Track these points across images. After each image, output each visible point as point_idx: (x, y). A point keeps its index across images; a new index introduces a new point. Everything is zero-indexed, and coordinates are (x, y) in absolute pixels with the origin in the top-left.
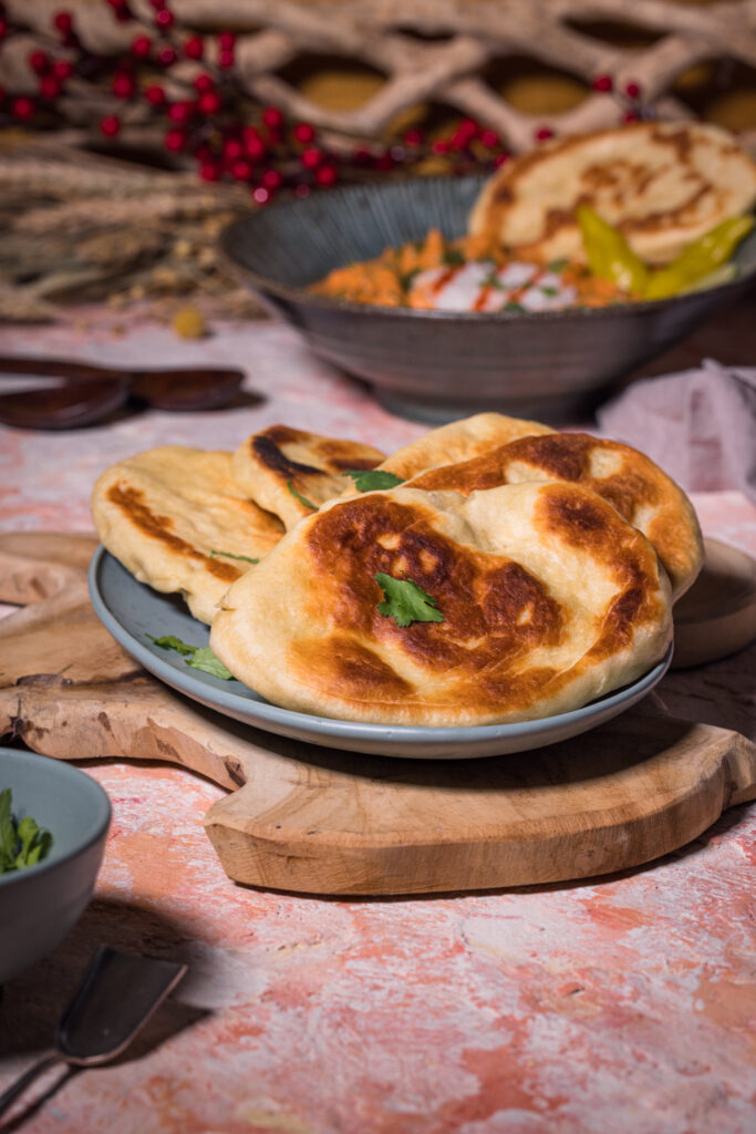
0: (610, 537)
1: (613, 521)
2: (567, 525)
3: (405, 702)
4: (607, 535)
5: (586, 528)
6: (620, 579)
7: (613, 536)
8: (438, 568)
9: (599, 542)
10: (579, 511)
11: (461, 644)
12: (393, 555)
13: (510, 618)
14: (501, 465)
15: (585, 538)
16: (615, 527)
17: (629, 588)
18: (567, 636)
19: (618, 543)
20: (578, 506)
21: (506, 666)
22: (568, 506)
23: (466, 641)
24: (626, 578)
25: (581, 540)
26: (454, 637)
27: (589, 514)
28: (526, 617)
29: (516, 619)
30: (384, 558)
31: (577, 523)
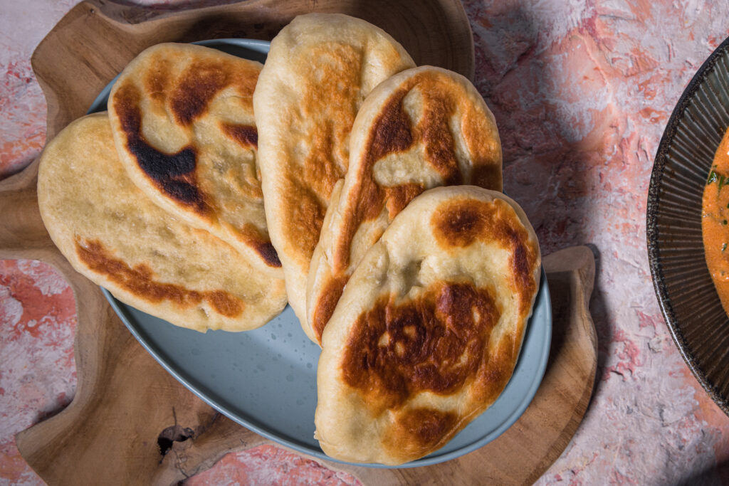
0: (485, 221)
1: (481, 209)
2: (459, 236)
3: (457, 426)
4: (483, 221)
5: (470, 227)
6: (505, 245)
7: (486, 219)
8: (417, 330)
9: (480, 229)
10: (461, 220)
11: (458, 365)
12: (392, 347)
13: (471, 326)
14: (372, 178)
15: (473, 234)
16: (484, 213)
17: (514, 248)
18: (501, 307)
19: (491, 221)
20: (458, 217)
21: (488, 357)
22: (454, 222)
23: (460, 361)
24: (509, 243)
25: (472, 236)
26: (453, 364)
27: (466, 217)
28: (477, 317)
29: (473, 324)
30: (390, 354)
31: (464, 229)
